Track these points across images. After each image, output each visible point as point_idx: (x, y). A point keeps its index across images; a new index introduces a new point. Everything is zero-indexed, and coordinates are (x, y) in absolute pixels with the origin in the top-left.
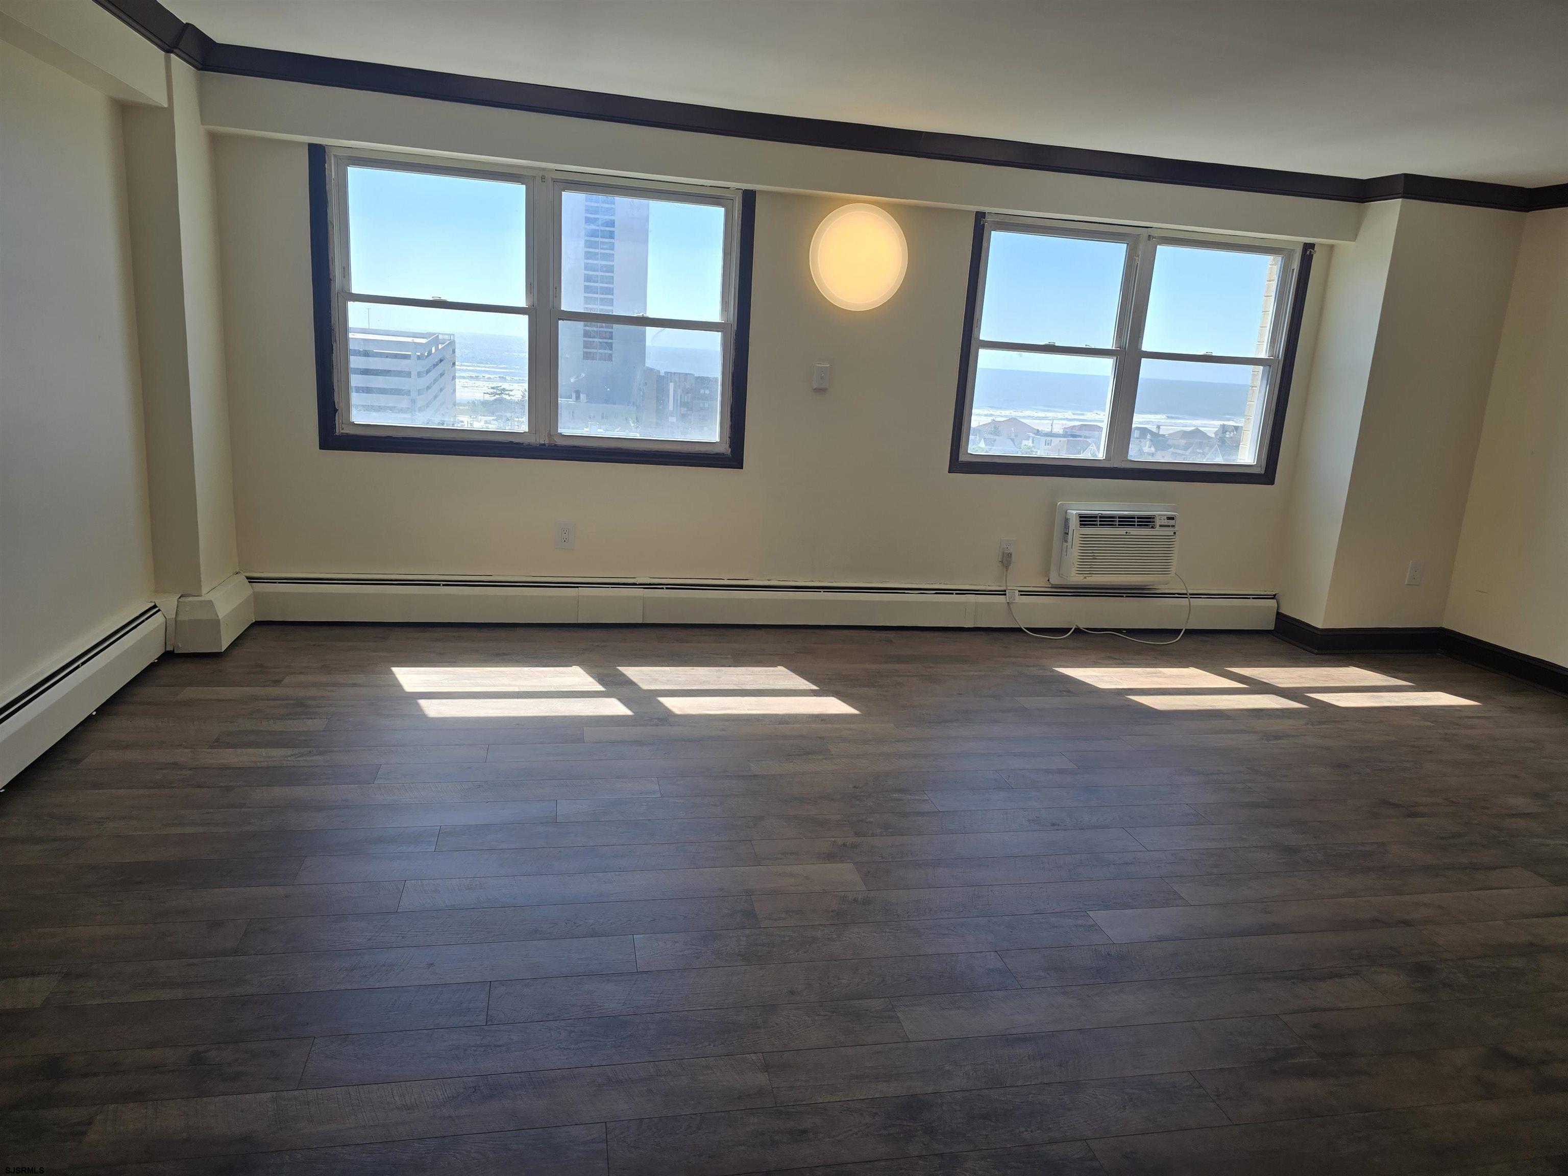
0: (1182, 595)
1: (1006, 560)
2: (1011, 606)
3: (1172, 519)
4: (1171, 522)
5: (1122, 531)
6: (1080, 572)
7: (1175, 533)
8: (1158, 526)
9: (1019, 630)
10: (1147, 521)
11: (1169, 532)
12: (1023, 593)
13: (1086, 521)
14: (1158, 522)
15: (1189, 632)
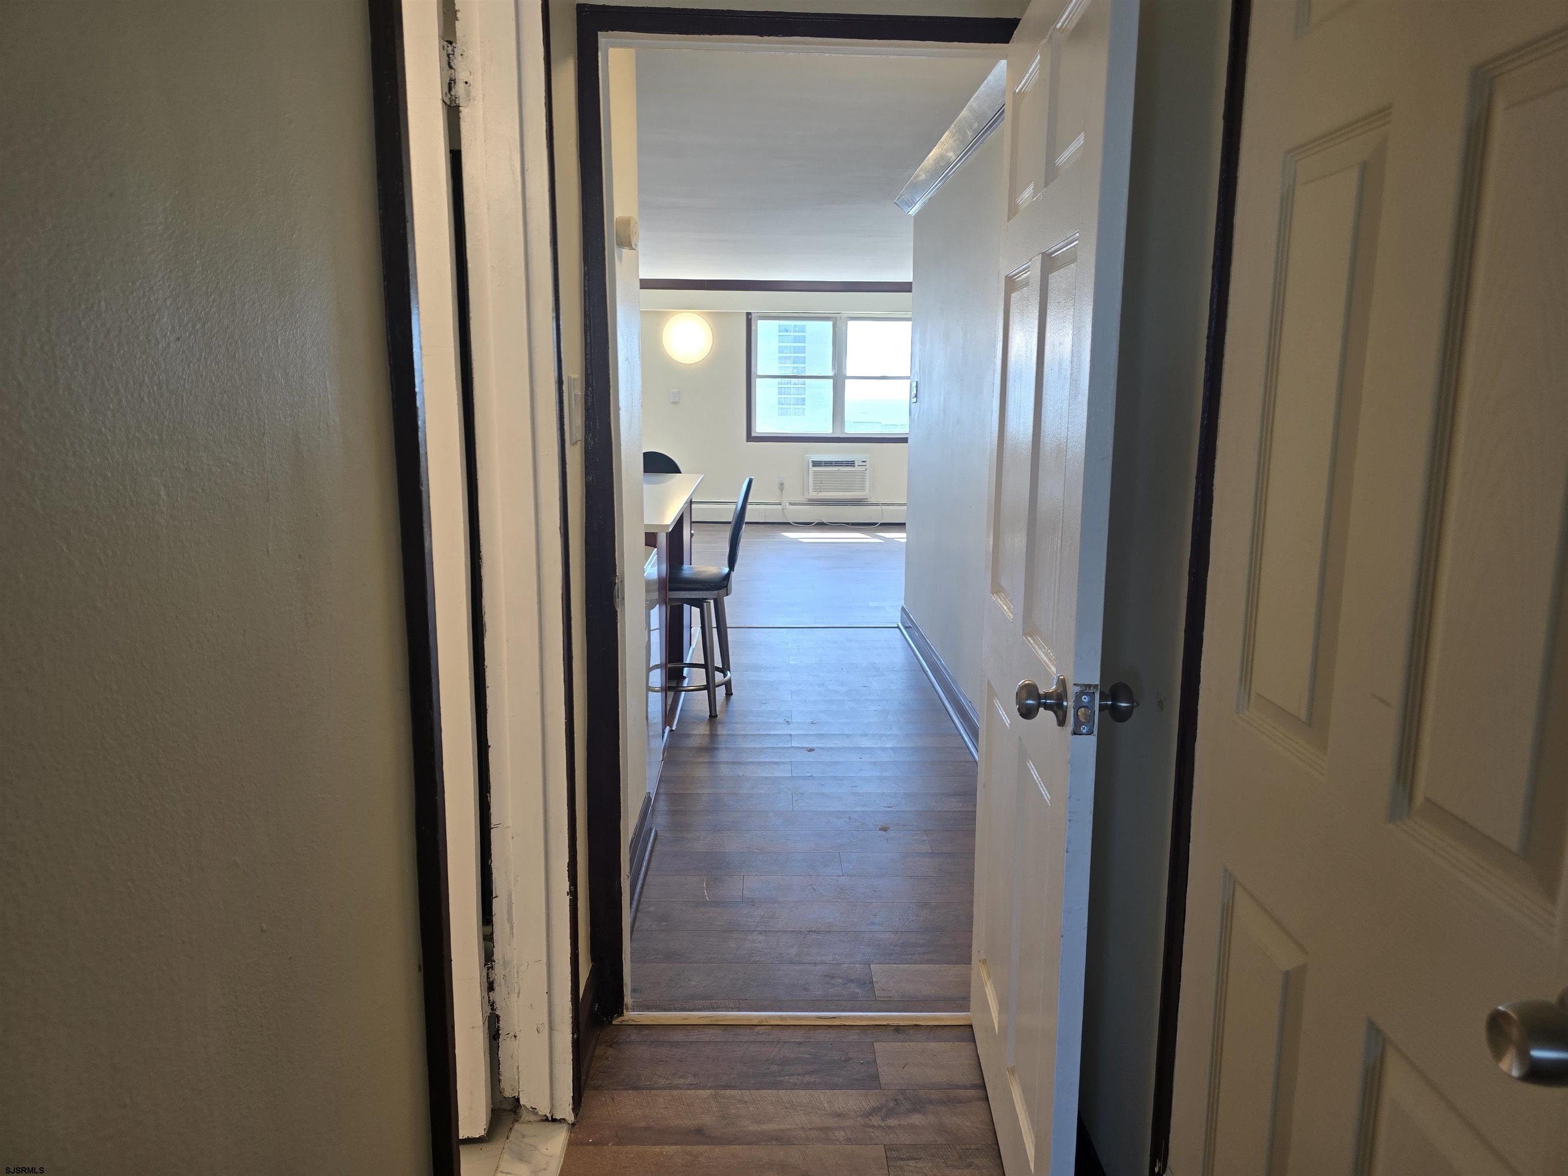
0: (877, 504)
1: (782, 486)
2: (785, 510)
3: (865, 462)
4: (864, 464)
5: (836, 469)
6: (815, 490)
7: (866, 469)
8: (856, 466)
9: (789, 523)
10: (851, 464)
11: (863, 469)
12: (791, 504)
13: (816, 464)
14: (856, 464)
15: (882, 524)
